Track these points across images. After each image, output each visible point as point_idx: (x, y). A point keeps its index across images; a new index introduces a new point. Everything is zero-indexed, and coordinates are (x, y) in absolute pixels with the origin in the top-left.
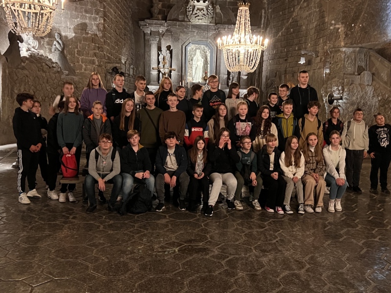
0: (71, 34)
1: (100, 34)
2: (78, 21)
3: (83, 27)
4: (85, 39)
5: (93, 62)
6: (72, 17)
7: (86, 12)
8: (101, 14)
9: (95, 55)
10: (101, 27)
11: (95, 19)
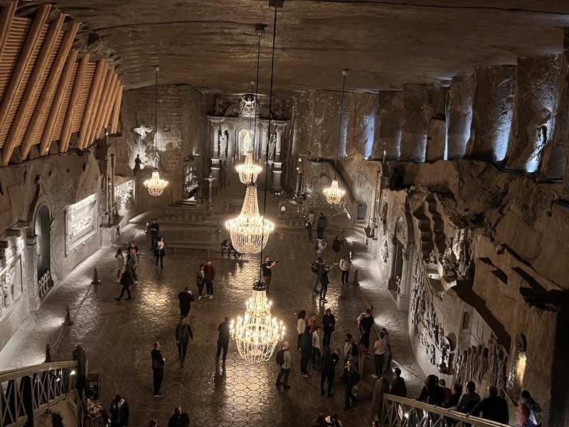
0: (164, 149)
1: (180, 148)
2: (167, 142)
3: (170, 145)
4: (172, 151)
5: (175, 163)
6: (165, 140)
7: (172, 136)
8: (180, 136)
9: (177, 159)
10: (180, 144)
11: (177, 139)
